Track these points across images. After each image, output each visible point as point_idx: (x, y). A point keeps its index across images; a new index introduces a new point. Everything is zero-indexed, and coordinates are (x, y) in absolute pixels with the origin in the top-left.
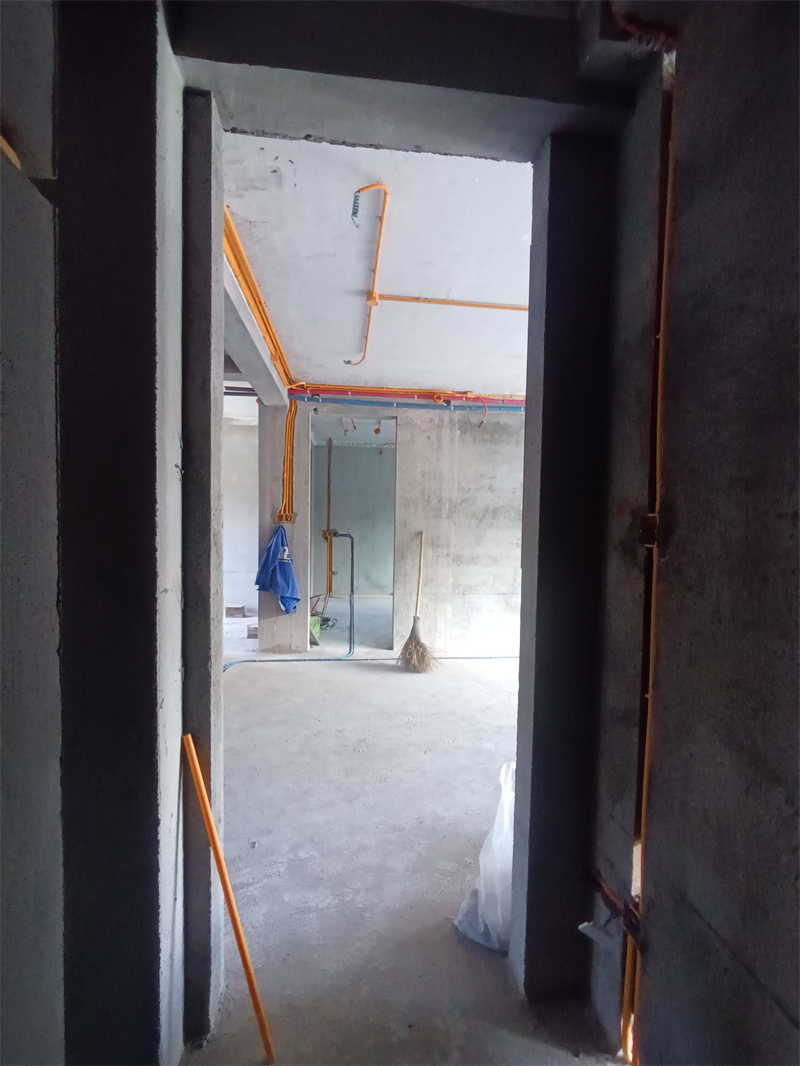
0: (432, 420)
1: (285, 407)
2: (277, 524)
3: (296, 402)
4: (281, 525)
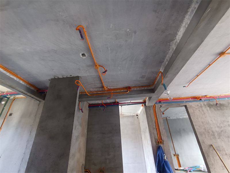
1: (152, 106)
2: (158, 145)
3: (155, 104)
4: (159, 145)
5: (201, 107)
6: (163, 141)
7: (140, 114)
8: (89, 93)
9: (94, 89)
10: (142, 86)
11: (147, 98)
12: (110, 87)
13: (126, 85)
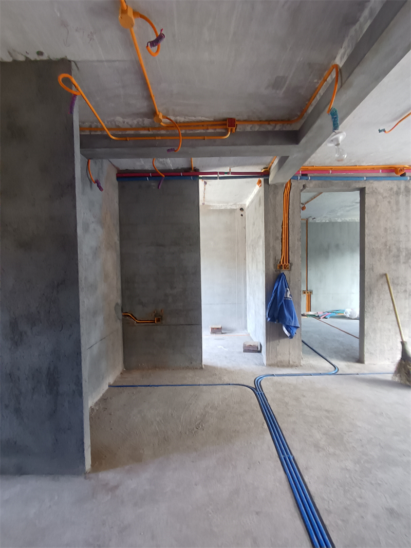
0: (391, 189)
1: (282, 184)
2: (278, 272)
3: (290, 181)
4: (282, 272)
5: (397, 193)
6: (291, 265)
7: (248, 207)
8: (114, 132)
9: (126, 120)
10: (269, 121)
11: (276, 162)
12: (175, 115)
13: (224, 111)
